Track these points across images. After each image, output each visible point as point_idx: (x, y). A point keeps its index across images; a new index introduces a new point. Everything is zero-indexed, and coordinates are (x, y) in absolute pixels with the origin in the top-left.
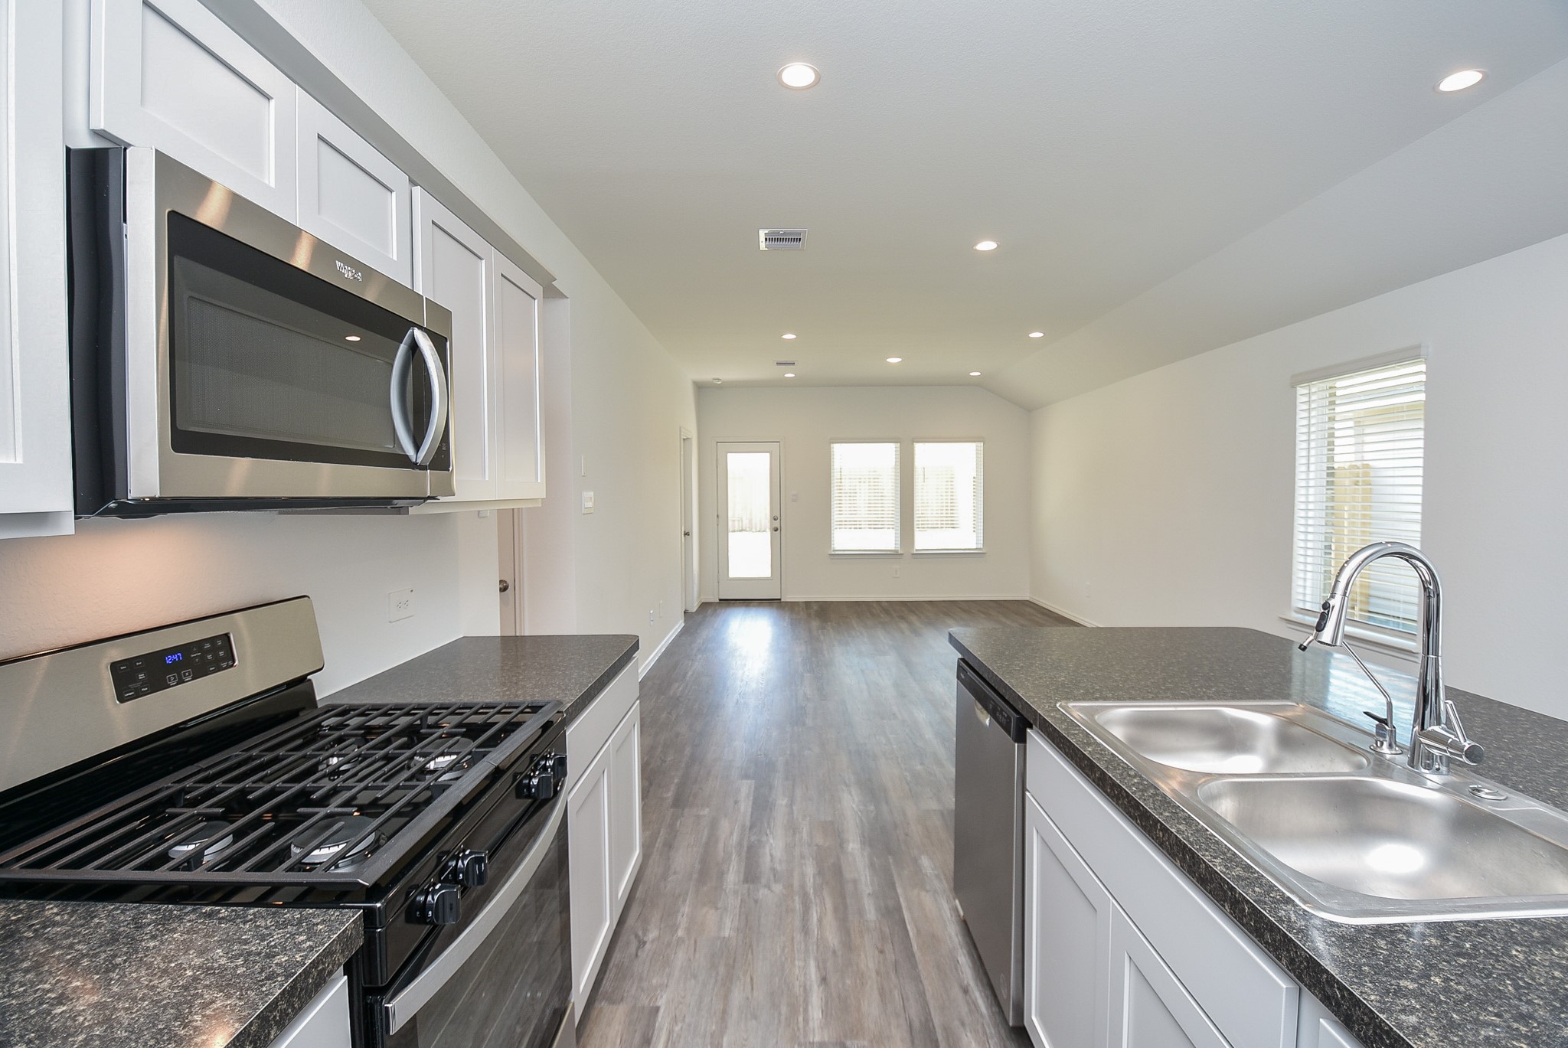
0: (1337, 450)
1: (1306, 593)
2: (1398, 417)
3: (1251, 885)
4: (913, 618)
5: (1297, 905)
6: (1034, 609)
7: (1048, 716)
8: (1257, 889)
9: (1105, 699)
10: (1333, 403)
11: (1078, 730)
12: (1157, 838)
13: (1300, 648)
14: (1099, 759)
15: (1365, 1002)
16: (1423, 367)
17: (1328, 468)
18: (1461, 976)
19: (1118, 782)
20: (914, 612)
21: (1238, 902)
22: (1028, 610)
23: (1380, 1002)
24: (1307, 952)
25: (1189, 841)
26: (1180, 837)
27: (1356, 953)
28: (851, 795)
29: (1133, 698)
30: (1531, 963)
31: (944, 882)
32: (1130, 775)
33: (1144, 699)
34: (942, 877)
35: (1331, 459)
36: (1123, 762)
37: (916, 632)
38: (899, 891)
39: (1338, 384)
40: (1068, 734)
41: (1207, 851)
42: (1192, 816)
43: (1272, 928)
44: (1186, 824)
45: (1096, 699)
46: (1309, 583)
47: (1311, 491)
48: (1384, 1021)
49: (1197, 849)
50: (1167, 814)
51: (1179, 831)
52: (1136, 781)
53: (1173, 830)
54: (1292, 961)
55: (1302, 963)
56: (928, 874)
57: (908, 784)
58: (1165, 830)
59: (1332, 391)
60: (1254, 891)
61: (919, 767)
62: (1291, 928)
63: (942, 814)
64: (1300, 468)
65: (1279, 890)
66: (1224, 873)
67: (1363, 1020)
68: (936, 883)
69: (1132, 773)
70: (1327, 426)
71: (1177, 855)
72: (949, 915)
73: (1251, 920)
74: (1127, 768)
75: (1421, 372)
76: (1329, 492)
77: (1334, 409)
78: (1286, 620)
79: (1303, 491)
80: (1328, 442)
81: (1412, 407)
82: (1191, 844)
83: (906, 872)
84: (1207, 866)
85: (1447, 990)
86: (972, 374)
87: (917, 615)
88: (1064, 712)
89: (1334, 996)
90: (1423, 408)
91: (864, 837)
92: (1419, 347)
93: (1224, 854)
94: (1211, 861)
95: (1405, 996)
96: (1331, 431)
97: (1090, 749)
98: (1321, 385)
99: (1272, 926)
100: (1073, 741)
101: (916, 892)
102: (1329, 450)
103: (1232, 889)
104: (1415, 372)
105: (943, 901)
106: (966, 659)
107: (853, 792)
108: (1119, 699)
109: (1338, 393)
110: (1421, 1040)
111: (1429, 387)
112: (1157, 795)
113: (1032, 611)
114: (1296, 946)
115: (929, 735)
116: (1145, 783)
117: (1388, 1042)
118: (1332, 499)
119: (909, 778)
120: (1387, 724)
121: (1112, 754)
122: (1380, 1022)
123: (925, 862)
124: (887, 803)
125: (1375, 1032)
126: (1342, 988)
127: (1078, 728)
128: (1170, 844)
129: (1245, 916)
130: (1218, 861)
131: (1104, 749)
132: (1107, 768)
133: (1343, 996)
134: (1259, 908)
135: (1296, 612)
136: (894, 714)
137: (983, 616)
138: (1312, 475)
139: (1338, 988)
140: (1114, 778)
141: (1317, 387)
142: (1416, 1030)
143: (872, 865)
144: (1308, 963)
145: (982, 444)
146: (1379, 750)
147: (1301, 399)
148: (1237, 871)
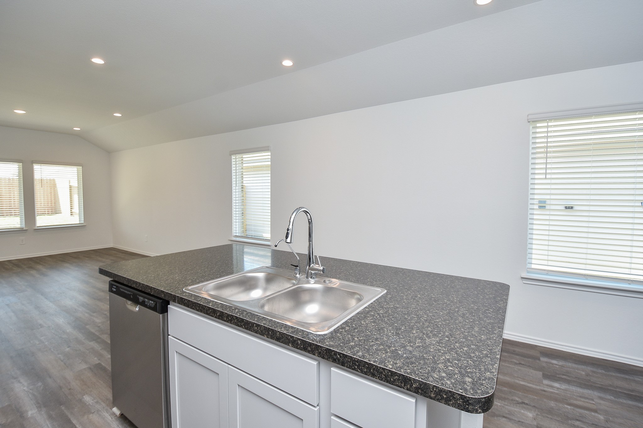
0: (244, 179)
1: (237, 229)
2: (263, 169)
3: (297, 333)
4: (39, 267)
5: (313, 334)
6: (117, 251)
7: (183, 296)
8: (300, 334)
9: (202, 282)
10: (242, 163)
11: (200, 298)
12: (254, 330)
13: (275, 246)
14: (217, 307)
15: (348, 355)
16: (269, 154)
17: (242, 185)
18: (359, 335)
19: (231, 314)
20: (38, 263)
21: (295, 341)
22: (114, 252)
23: (351, 353)
24: (325, 347)
25: (270, 326)
26: (266, 326)
27: (336, 341)
28: (21, 383)
29: (213, 279)
30: (367, 324)
31: (102, 403)
32: (233, 309)
33: (217, 278)
34: (100, 401)
35: (242, 182)
36: (227, 305)
37: (44, 275)
38: (74, 422)
39: (244, 156)
40: (197, 301)
41: (277, 327)
42: (264, 316)
43: (310, 345)
44: (265, 320)
45: (199, 283)
46: (237, 226)
47: (237, 193)
48: (356, 358)
49: (274, 328)
50: (256, 319)
51: (264, 324)
52: (237, 311)
53: (262, 324)
54: (320, 353)
55: (324, 352)
56: (91, 404)
57: (62, 361)
58: (258, 325)
59: (242, 158)
60: (299, 335)
61: (68, 349)
62: (317, 342)
63: (90, 368)
64: (234, 185)
65: (305, 331)
66: (287, 332)
67: (348, 361)
68: (98, 406)
69: (233, 308)
70: (241, 170)
71: (265, 334)
72: (110, 418)
73: (302, 346)
74: (230, 307)
75: (269, 155)
76: (242, 194)
77: (243, 165)
78: (231, 240)
79: (234, 193)
80: (242, 176)
81: (267, 166)
82: (271, 327)
83: (76, 409)
84: (280, 333)
85: (360, 341)
86: (74, 129)
87: (40, 264)
88: (189, 292)
89: (337, 358)
90: (270, 167)
91: (38, 403)
92: (268, 147)
93: (283, 326)
94: (281, 330)
95: (354, 347)
96: (242, 172)
97: (211, 304)
98: (239, 156)
99: (311, 344)
100: (201, 303)
101: (86, 417)
102: (242, 179)
103: (292, 337)
104: (267, 155)
105: (104, 414)
106: (116, 279)
107: (22, 381)
108: (207, 280)
109: (244, 159)
110: (366, 358)
111: (272, 160)
112: (247, 313)
113: (115, 252)
114: (321, 347)
115: (69, 329)
116: (241, 310)
117: (357, 364)
118: (243, 196)
119: (62, 358)
120: (298, 267)
121: (221, 303)
122: (354, 359)
123: (87, 399)
124: (50, 377)
125: (353, 363)
126: (340, 354)
127: (199, 297)
128: (261, 331)
129: (299, 345)
130: (283, 329)
131: (216, 303)
132: (223, 310)
133: (340, 357)
134: (305, 340)
135: (234, 237)
136: (40, 325)
137: (87, 259)
138: (237, 188)
139: (338, 355)
140: (228, 313)
141: (238, 156)
142: (363, 356)
143: (50, 417)
144: (326, 351)
145: (81, 167)
146: (296, 276)
147: (233, 160)
148: (291, 330)
